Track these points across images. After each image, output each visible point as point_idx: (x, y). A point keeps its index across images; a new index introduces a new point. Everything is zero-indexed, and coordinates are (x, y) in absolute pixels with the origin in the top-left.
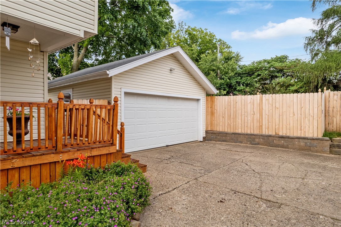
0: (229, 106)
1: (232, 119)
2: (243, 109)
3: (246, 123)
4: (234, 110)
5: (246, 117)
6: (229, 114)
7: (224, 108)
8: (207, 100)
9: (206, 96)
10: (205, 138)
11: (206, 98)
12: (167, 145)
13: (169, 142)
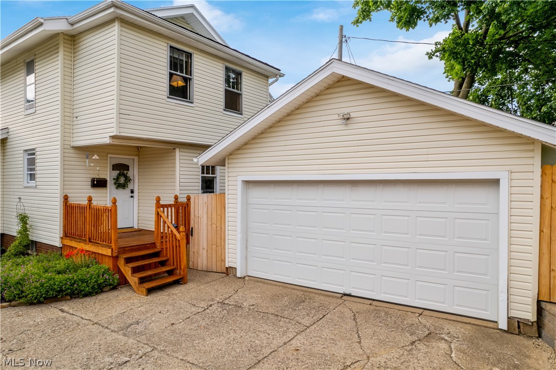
8: (551, 181)
9: (548, 167)
10: (530, 324)
11: (548, 172)
12: (347, 292)
13: (353, 288)
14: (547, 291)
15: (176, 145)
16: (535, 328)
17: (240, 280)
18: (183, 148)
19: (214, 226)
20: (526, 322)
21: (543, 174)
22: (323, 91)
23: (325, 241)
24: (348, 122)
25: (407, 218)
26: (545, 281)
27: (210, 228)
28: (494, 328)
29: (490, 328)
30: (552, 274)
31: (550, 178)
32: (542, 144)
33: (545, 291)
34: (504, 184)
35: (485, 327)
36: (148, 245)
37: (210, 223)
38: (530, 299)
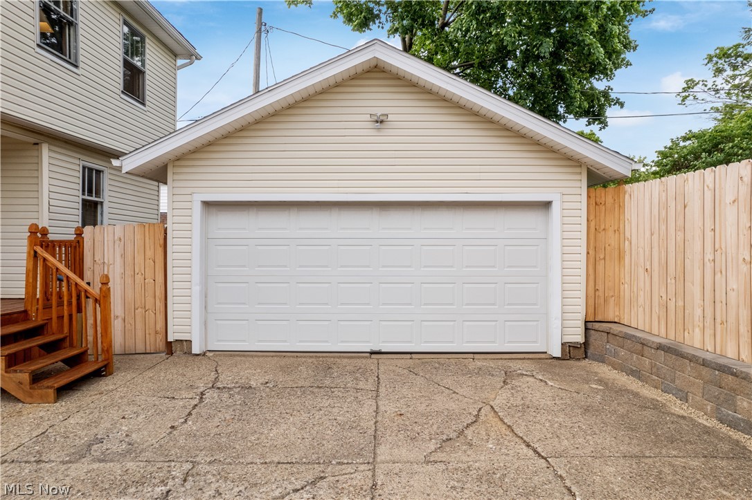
0: (661, 221)
1: (673, 281)
2: (709, 234)
3: (718, 305)
4: (678, 238)
5: (718, 276)
6: (663, 261)
7: (648, 234)
8: (594, 204)
9: (592, 190)
10: (579, 346)
11: (592, 195)
12: (376, 349)
13: (384, 342)
14: (593, 311)
15: (42, 138)
16: (583, 349)
17: (200, 358)
18: (55, 146)
19: (139, 278)
20: (576, 345)
21: (589, 197)
22: (347, 80)
23: (342, 285)
24: (382, 126)
25: (451, 248)
26: (591, 302)
27: (129, 281)
28: (547, 359)
29: (543, 359)
30: (597, 293)
31: (594, 201)
32: (588, 168)
33: (591, 311)
34: (556, 208)
35: (539, 359)
36: (15, 315)
37: (129, 272)
38: (579, 321)
